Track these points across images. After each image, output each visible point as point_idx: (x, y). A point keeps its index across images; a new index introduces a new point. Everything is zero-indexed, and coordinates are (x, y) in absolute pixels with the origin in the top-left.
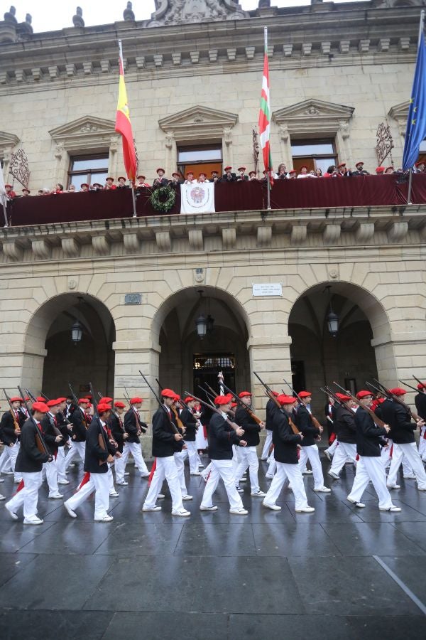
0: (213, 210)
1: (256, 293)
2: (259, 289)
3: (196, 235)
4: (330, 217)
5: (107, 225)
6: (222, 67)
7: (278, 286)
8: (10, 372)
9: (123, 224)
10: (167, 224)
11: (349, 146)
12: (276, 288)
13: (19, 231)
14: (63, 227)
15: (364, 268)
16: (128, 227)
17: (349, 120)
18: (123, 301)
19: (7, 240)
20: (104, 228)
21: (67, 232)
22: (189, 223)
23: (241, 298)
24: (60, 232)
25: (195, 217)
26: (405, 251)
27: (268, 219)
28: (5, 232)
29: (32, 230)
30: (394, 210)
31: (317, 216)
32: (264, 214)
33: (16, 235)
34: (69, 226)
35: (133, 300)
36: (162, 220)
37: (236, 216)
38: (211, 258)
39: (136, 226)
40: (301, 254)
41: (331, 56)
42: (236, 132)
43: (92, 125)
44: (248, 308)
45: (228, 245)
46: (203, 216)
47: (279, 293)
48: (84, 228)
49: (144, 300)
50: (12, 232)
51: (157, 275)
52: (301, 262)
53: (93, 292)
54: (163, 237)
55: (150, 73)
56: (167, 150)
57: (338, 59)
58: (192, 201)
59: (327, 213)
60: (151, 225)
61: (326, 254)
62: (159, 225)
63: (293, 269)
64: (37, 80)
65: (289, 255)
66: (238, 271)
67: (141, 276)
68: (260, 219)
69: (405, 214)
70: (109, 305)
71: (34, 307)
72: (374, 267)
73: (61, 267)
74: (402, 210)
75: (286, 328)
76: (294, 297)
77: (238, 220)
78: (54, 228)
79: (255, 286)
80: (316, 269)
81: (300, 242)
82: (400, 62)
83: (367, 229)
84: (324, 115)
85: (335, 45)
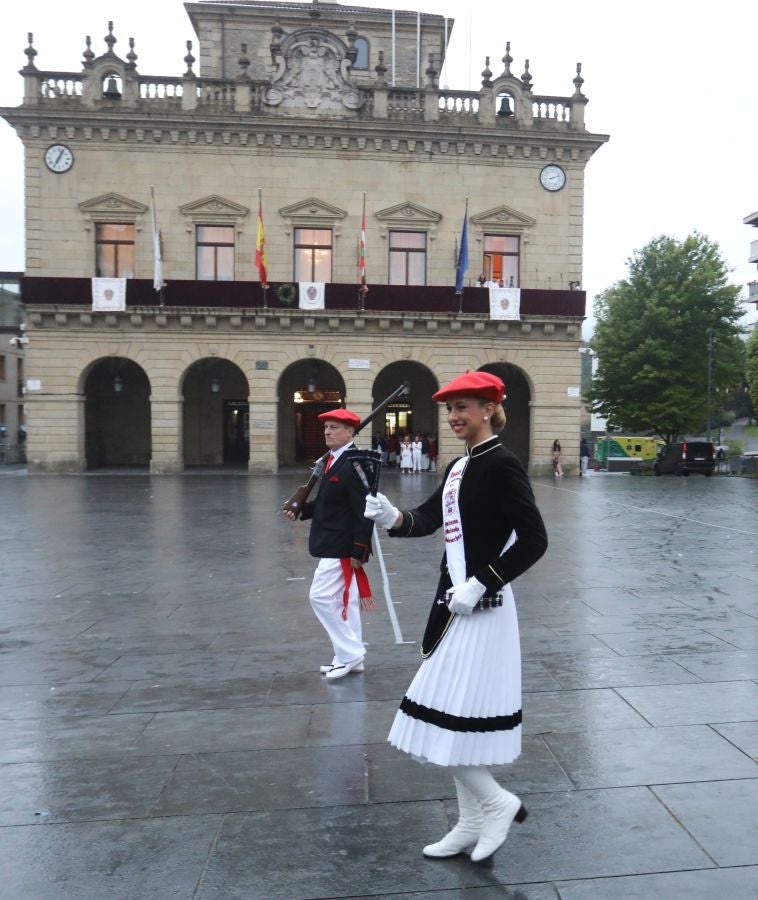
0: (323, 307)
1: (351, 366)
2: (353, 363)
3: (309, 322)
4: (405, 317)
5: (244, 311)
6: (335, 152)
7: (368, 362)
8: (168, 415)
9: (256, 312)
10: (289, 315)
11: (434, 247)
12: (365, 364)
13: (172, 310)
14: (209, 310)
15: (430, 352)
16: (260, 314)
17: (437, 222)
18: (254, 366)
19: (160, 315)
20: (241, 314)
21: (211, 314)
22: (306, 315)
23: (341, 370)
24: (206, 313)
25: (310, 312)
26: (460, 341)
27: (362, 316)
28: (160, 310)
29: (184, 310)
30: (449, 316)
31: (397, 316)
32: (359, 313)
33: (169, 313)
34: (214, 310)
35: (262, 366)
36: (285, 312)
37: (339, 313)
38: (321, 338)
39: (265, 314)
40: (385, 339)
41: (432, 154)
42: (345, 224)
43: (218, 202)
44: (345, 376)
45: (333, 330)
46: (315, 311)
47: (368, 367)
48: (226, 312)
49: (270, 367)
50: (166, 310)
51: (279, 348)
52: (385, 344)
53: (230, 358)
54: (285, 322)
55: (269, 150)
56: (286, 236)
57: (437, 157)
58: (308, 298)
59: (403, 315)
60: (278, 314)
61: (403, 340)
62: (282, 314)
63: (378, 349)
64: (158, 141)
65: (377, 339)
66: (339, 349)
67: (267, 348)
68: (355, 316)
69: (458, 319)
70: (244, 368)
71: (183, 368)
72: (437, 351)
73: (203, 336)
74: (455, 316)
75: (370, 392)
76: (377, 370)
77: (341, 316)
78: (202, 310)
79: (351, 361)
80: (395, 350)
81: (385, 330)
82: (490, 165)
83: (432, 325)
84: (418, 216)
85: (436, 143)
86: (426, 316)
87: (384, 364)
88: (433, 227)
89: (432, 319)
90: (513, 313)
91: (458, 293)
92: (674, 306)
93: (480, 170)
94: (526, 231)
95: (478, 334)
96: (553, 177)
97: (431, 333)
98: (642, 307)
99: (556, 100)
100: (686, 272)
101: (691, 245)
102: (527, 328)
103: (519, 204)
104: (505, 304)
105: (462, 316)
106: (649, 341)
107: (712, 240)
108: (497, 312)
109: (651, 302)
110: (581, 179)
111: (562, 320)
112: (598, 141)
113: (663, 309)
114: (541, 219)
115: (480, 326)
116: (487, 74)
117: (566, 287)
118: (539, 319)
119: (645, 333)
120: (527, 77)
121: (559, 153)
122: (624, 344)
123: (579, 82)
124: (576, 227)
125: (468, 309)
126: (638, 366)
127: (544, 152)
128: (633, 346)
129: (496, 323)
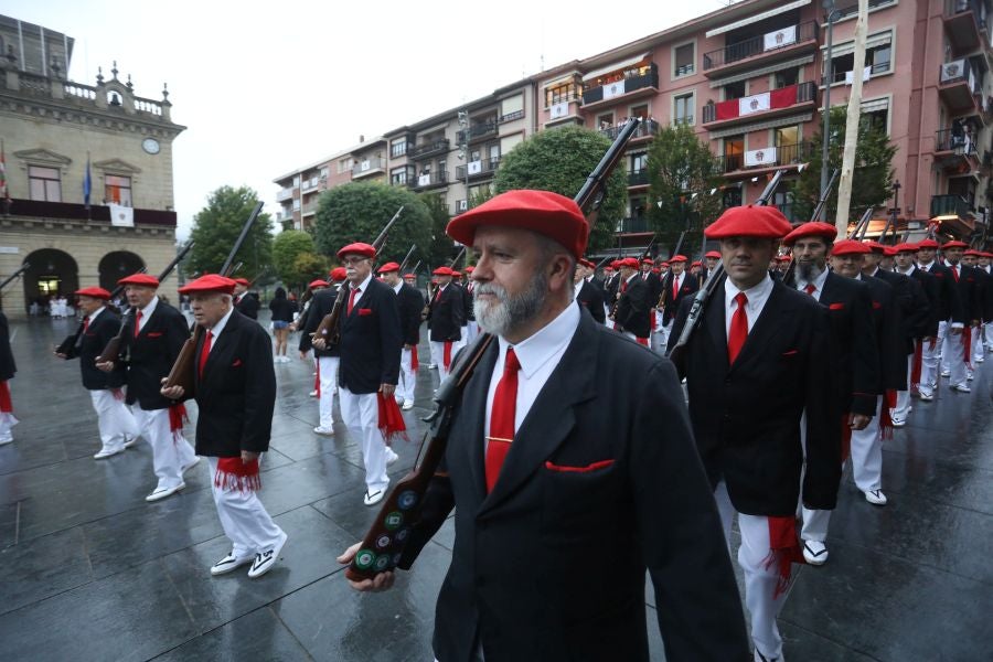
2: (3, 249)
4: (46, 221)
7: (17, 249)
11: (66, 179)
12: (15, 250)
15: (69, 244)
17: (68, 164)
27: (8, 219)
30: (82, 222)
31: (39, 220)
32: (5, 217)
40: (30, 235)
41: (60, 120)
47: (18, 252)
52: (30, 238)
57: (64, 122)
61: (46, 236)
63: (26, 241)
65: (23, 234)
68: (3, 219)
69: (88, 224)
72: (75, 244)
74: (86, 223)
76: (25, 254)
80: (39, 242)
81: (28, 229)
82: (105, 132)
83: (68, 227)
84: (51, 158)
85: (62, 114)
86: (62, 222)
87: (30, 251)
88: (64, 166)
89: (69, 224)
90: (129, 222)
91: (87, 208)
92: (234, 222)
93: (97, 134)
94: (135, 175)
95: (105, 233)
96: (151, 146)
97: (68, 232)
98: (216, 222)
99: (151, 102)
100: (241, 205)
101: (242, 191)
102: (138, 231)
103: (128, 158)
104: (122, 216)
105: (91, 223)
106: (221, 240)
107: (254, 190)
108: (116, 221)
109: (221, 220)
110: (170, 149)
111: (162, 228)
112: (179, 129)
113: (228, 224)
114: (144, 169)
115: (105, 229)
116: (100, 77)
117: (164, 209)
118: (146, 226)
119: (218, 236)
120: (130, 84)
121: (155, 133)
122: (207, 242)
123: (166, 93)
124: (169, 176)
125: (95, 218)
126: (216, 253)
127: (144, 130)
128: (212, 242)
129: (117, 228)
